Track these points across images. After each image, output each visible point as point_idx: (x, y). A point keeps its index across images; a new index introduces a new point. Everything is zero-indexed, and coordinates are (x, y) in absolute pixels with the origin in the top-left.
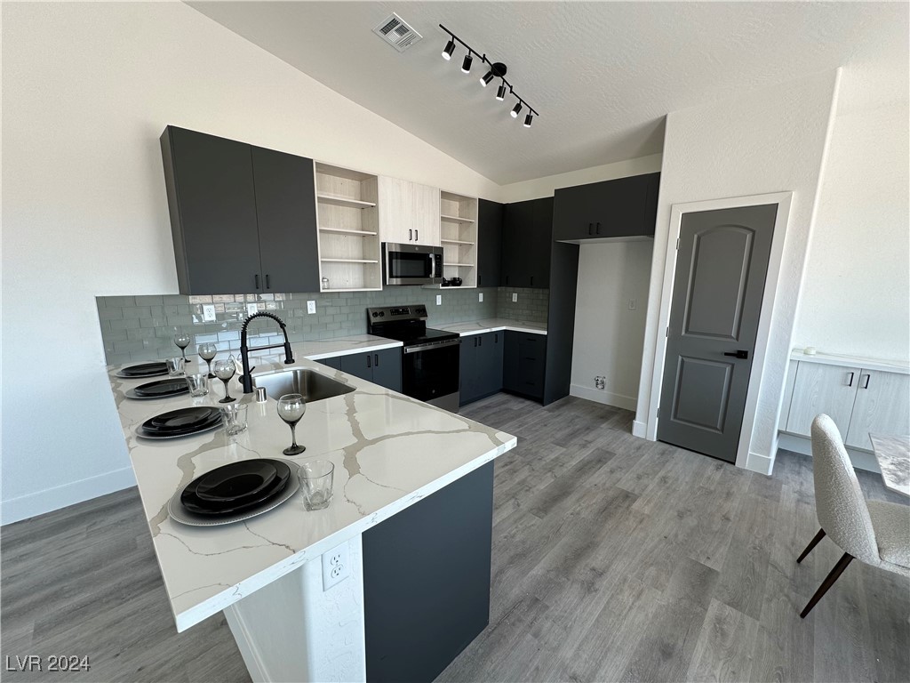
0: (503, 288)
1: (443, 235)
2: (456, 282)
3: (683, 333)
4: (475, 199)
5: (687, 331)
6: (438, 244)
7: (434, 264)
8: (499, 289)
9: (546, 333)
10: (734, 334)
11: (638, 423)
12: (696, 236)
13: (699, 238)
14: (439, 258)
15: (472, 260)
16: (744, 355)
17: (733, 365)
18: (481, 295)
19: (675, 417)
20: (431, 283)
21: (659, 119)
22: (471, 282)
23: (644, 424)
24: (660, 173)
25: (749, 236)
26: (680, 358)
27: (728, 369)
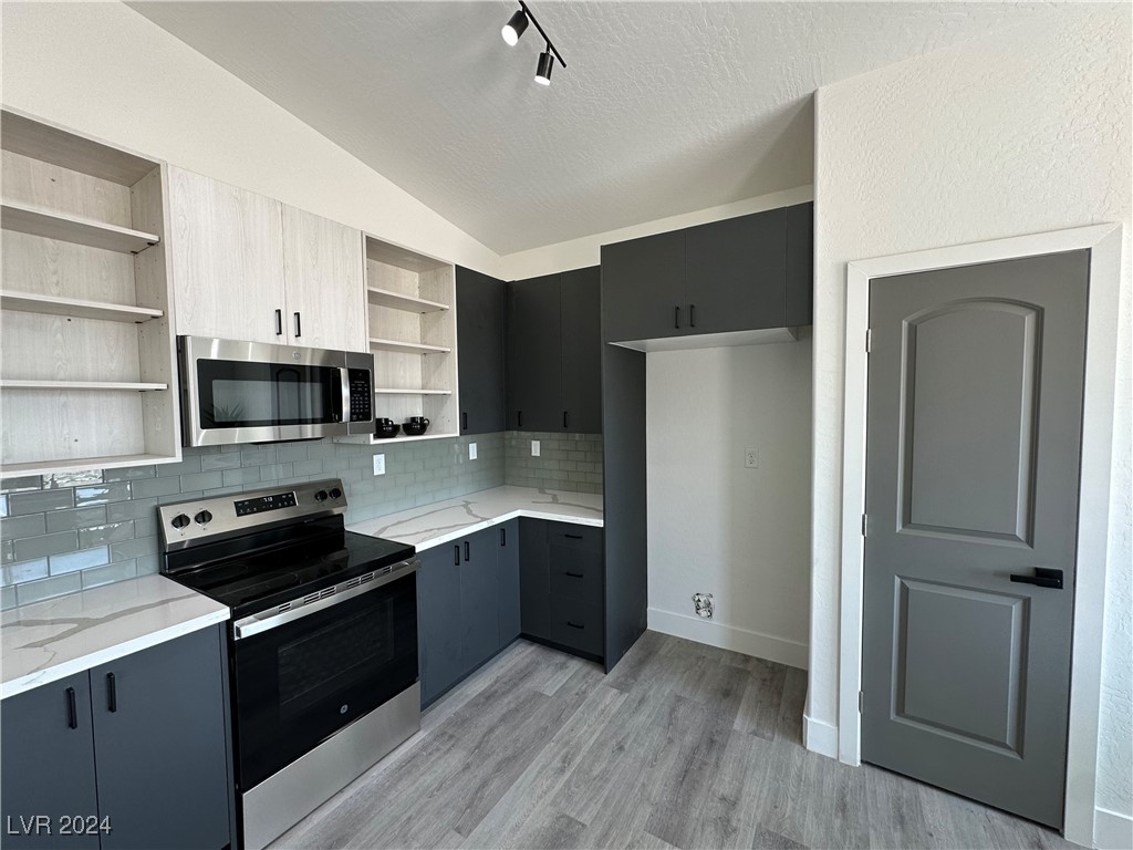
0: (515, 433)
1: (372, 331)
2: (416, 426)
3: (899, 527)
4: (450, 266)
5: (907, 521)
6: (360, 346)
7: (346, 392)
8: (508, 434)
9: (599, 523)
10: (1020, 531)
11: (816, 721)
12: (905, 324)
13: (913, 330)
14: (362, 378)
15: (448, 382)
16: (1051, 579)
17: (1027, 603)
18: (473, 448)
19: (900, 711)
20: (345, 434)
21: (798, 103)
22: (448, 425)
23: (830, 726)
24: (811, 204)
25: (1029, 320)
26: (897, 581)
27: (1016, 609)
